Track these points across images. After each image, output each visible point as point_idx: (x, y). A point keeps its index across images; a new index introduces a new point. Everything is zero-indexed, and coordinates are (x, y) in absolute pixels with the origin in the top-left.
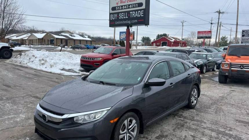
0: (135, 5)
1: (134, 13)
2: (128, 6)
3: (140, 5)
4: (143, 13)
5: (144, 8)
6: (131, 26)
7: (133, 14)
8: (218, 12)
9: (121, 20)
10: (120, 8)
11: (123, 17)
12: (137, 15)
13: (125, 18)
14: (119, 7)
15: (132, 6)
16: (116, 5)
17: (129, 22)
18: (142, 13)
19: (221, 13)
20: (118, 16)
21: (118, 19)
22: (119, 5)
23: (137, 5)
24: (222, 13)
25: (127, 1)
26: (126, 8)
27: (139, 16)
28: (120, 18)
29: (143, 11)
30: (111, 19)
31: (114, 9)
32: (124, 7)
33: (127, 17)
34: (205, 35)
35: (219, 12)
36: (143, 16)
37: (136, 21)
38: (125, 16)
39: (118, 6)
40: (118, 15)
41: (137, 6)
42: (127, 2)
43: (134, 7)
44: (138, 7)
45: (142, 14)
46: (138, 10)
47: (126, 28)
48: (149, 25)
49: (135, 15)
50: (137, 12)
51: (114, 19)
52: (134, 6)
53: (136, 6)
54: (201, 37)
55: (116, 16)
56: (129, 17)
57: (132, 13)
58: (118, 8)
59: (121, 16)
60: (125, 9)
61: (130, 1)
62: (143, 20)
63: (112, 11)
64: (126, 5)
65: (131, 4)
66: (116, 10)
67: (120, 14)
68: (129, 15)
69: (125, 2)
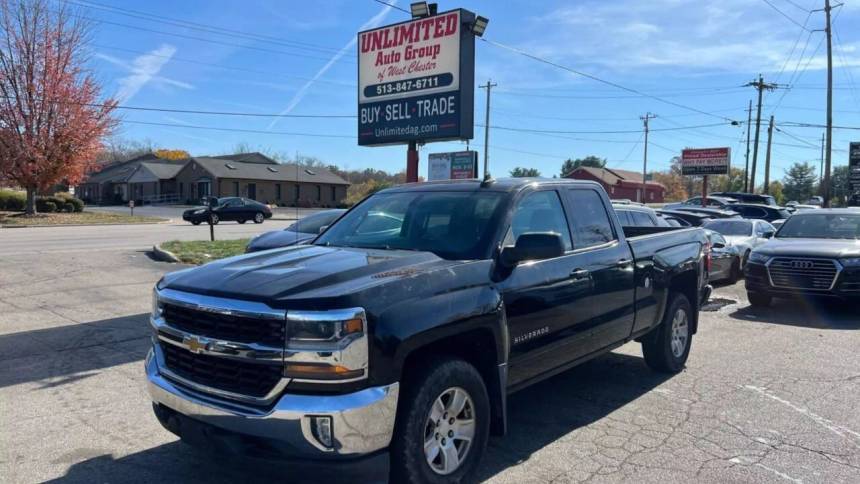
0: (430, 80)
2: (410, 83)
3: (445, 79)
4: (452, 104)
5: (457, 89)
6: (422, 143)
7: (426, 108)
8: (755, 84)
9: (393, 125)
10: (387, 88)
11: (397, 115)
12: (436, 110)
13: (401, 117)
14: (384, 87)
15: (422, 83)
16: (377, 81)
17: (415, 131)
18: (450, 104)
19: (766, 87)
20: (382, 114)
21: (382, 122)
22: (387, 79)
23: (436, 79)
24: (771, 88)
25: (407, 69)
26: (405, 88)
27: (442, 113)
28: (389, 119)
29: (453, 98)
30: (363, 122)
32: (398, 85)
33: (408, 117)
34: (709, 162)
35: (761, 86)
36: (453, 112)
37: (434, 126)
38: (403, 114)
39: (384, 81)
40: (383, 110)
41: (436, 84)
42: (409, 72)
43: (427, 86)
44: (438, 86)
45: (452, 108)
46: (438, 96)
47: (406, 147)
48: (472, 138)
49: (431, 109)
50: (435, 101)
51: (371, 121)
52: (428, 83)
53: (433, 82)
54: (696, 168)
55: (377, 113)
56: (414, 115)
57: (423, 105)
58: (383, 89)
59: (391, 111)
60: (402, 91)
61: (417, 69)
62: (452, 125)
63: (364, 99)
64: (406, 81)
65: (421, 79)
66: (378, 95)
67: (389, 106)
68: (414, 110)
69: (402, 72)
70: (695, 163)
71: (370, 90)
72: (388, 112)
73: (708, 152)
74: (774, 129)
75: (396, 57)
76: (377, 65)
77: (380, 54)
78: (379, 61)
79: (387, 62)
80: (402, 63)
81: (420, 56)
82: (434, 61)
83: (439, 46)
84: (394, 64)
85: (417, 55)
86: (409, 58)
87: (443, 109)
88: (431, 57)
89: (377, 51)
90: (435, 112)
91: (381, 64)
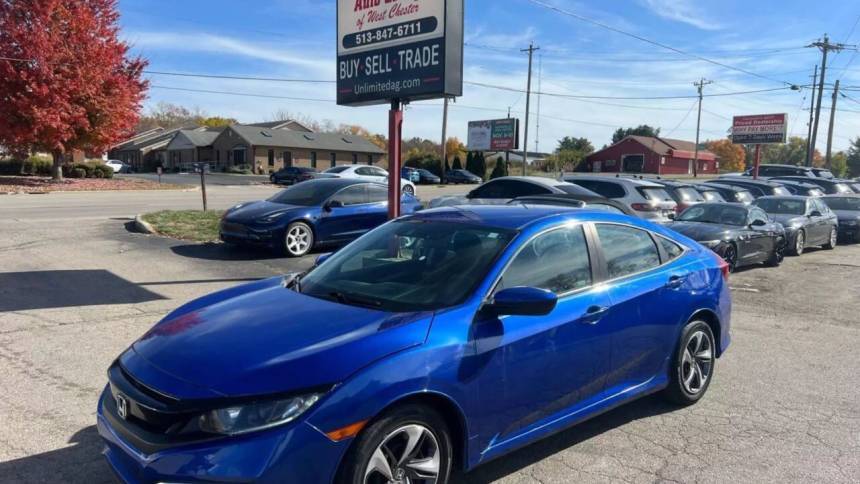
0: (412, 26)
1: (409, 54)
2: (391, 30)
3: (429, 24)
4: (437, 54)
5: (441, 36)
6: (407, 101)
7: (408, 59)
8: (819, 44)
9: (374, 79)
10: (367, 37)
11: (377, 68)
12: (419, 61)
13: (382, 71)
14: (364, 36)
15: (404, 29)
16: (354, 29)
17: (395, 86)
18: (435, 54)
19: (832, 48)
20: (362, 68)
21: (361, 78)
22: (367, 26)
23: (419, 25)
24: (837, 48)
25: (387, 14)
26: (385, 36)
27: (425, 64)
28: (368, 74)
29: (437, 46)
30: (342, 77)
32: (379, 33)
33: (389, 70)
34: (762, 129)
35: (825, 47)
36: (437, 63)
37: (417, 81)
38: (384, 67)
39: (363, 29)
40: (362, 63)
41: (419, 30)
42: (390, 17)
43: (410, 34)
44: (422, 32)
45: (436, 58)
46: (421, 44)
47: (388, 106)
48: (461, 94)
49: (413, 60)
50: (418, 50)
51: (350, 76)
52: (410, 29)
53: (416, 28)
54: (748, 136)
55: (356, 67)
56: (394, 65)
57: (404, 56)
58: (362, 39)
59: (371, 64)
60: (383, 40)
61: (399, 13)
62: (437, 79)
63: (344, 51)
64: (386, 28)
65: (402, 24)
66: (357, 45)
67: (369, 58)
68: (395, 62)
69: (382, 18)
70: (747, 130)
71: (349, 40)
72: (368, 65)
73: (761, 118)
74: (839, 95)
76: (356, 10)
78: (358, 6)
79: (366, 7)
80: (383, 7)
82: (417, 3)
84: (374, 9)
86: (390, 1)
87: (426, 61)
90: (418, 64)
91: (361, 8)
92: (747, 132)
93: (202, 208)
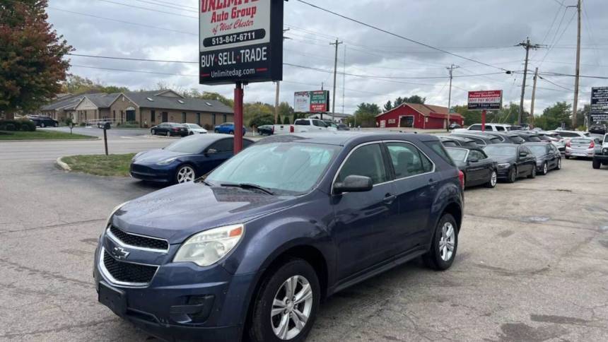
0: (249, 34)
1: (247, 53)
2: (235, 36)
3: (260, 34)
4: (265, 53)
5: (269, 41)
6: (246, 83)
7: (247, 56)
8: (523, 44)
9: (224, 68)
10: (219, 40)
11: (226, 61)
12: (254, 57)
13: (229, 63)
14: (217, 39)
15: (244, 36)
16: (211, 35)
17: (239, 73)
19: (532, 47)
20: (216, 60)
21: (216, 67)
22: (220, 33)
23: (253, 34)
24: (535, 47)
25: (233, 25)
26: (232, 40)
27: (258, 60)
28: (220, 64)
29: (265, 48)
30: (203, 66)
31: (208, 42)
32: (227, 37)
33: (234, 62)
34: (487, 100)
35: (528, 46)
36: (265, 59)
37: (253, 70)
38: (231, 60)
39: (216, 35)
40: (216, 57)
41: (254, 37)
42: (235, 28)
43: (248, 39)
44: (256, 38)
45: (265, 56)
46: (255, 46)
47: (234, 86)
48: (281, 79)
49: (250, 57)
50: (253, 51)
51: (208, 66)
52: (248, 36)
53: (252, 36)
54: (478, 104)
55: (212, 59)
56: (238, 61)
57: (244, 53)
58: (216, 41)
59: (222, 58)
60: (230, 42)
61: (240, 26)
62: (265, 69)
63: (203, 49)
64: (232, 35)
65: (243, 33)
66: (213, 45)
67: (221, 54)
68: (238, 57)
69: (229, 28)
70: (477, 101)
72: (220, 59)
74: (538, 78)
75: (225, 16)
76: (212, 22)
77: (214, 13)
78: (213, 19)
79: (219, 20)
80: (230, 21)
81: (242, 15)
82: (251, 20)
83: (255, 8)
84: (224, 22)
85: (240, 14)
86: (234, 17)
87: (258, 57)
88: (249, 16)
89: (212, 11)
90: (253, 59)
91: (215, 21)
92: (477, 102)
93: (105, 153)
